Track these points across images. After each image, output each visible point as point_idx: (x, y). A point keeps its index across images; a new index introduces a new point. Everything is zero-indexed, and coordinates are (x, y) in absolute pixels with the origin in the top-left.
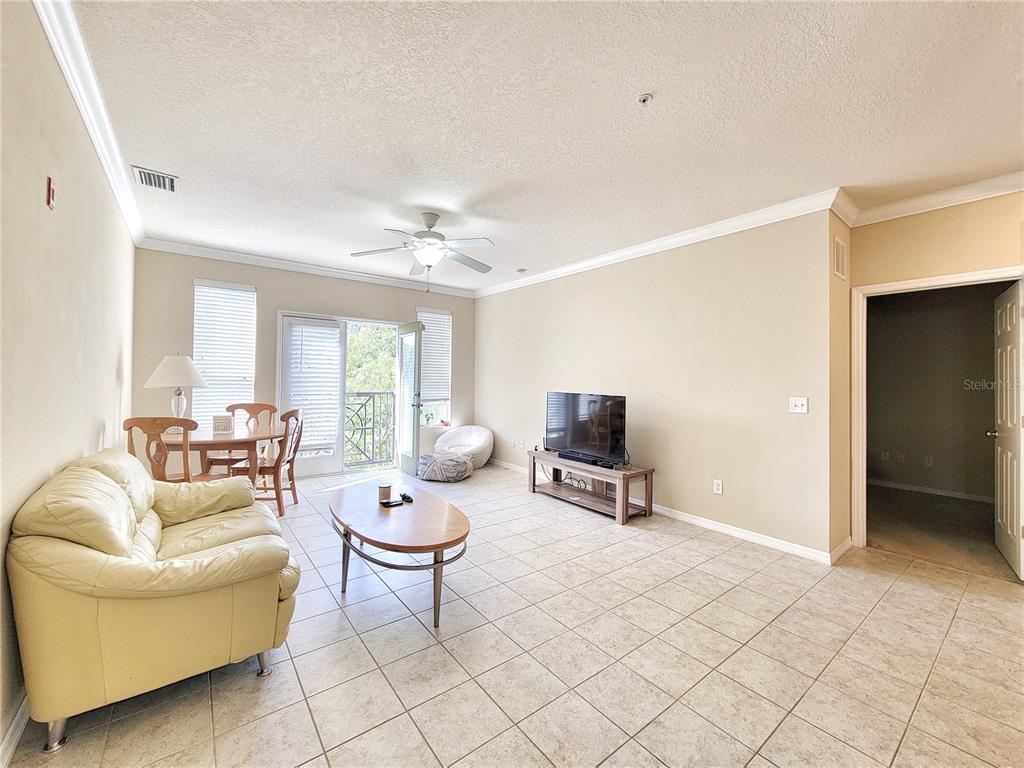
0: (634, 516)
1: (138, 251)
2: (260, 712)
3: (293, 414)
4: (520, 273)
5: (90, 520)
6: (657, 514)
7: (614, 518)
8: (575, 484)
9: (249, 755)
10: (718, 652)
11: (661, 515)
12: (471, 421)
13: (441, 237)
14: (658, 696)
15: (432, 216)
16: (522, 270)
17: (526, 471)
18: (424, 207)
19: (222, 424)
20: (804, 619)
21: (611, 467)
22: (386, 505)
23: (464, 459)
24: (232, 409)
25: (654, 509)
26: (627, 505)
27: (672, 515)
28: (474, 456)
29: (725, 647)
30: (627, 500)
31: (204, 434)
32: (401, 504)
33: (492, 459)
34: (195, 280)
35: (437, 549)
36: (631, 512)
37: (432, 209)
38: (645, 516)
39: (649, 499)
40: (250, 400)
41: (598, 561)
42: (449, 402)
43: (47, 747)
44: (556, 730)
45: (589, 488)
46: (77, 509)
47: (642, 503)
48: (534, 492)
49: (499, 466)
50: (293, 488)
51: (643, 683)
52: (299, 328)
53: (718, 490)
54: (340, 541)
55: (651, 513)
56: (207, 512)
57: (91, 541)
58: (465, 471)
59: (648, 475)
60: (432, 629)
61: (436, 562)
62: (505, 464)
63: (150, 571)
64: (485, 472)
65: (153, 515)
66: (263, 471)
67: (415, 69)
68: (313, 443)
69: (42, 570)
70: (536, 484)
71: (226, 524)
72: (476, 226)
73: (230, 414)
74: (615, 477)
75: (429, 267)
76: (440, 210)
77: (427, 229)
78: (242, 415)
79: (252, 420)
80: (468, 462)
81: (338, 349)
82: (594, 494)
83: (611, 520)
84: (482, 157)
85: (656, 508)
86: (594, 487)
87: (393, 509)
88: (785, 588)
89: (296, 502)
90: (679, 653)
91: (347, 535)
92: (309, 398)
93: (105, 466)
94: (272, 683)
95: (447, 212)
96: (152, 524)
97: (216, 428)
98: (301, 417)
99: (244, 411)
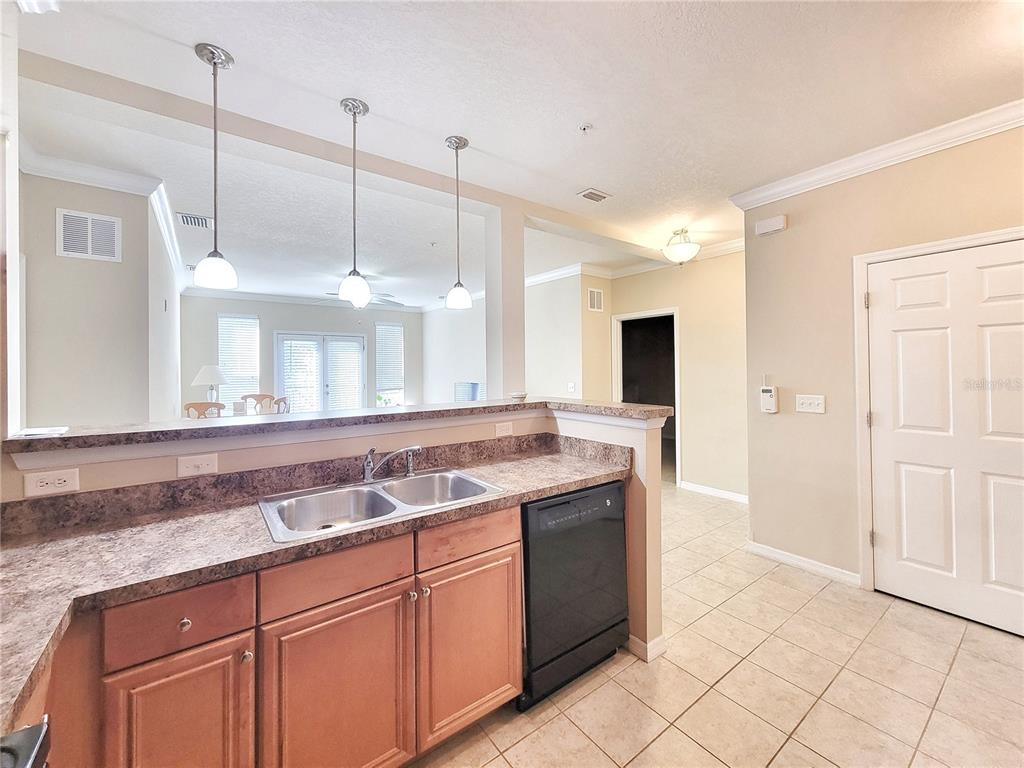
1: (184, 298)
19: (238, 407)
24: (245, 398)
31: (228, 413)
34: (218, 313)
40: (257, 392)
42: (403, 391)
52: (288, 342)
73: (244, 402)
79: (259, 405)
81: (317, 356)
92: (298, 389)
97: (234, 410)
98: (288, 403)
99: (253, 400)
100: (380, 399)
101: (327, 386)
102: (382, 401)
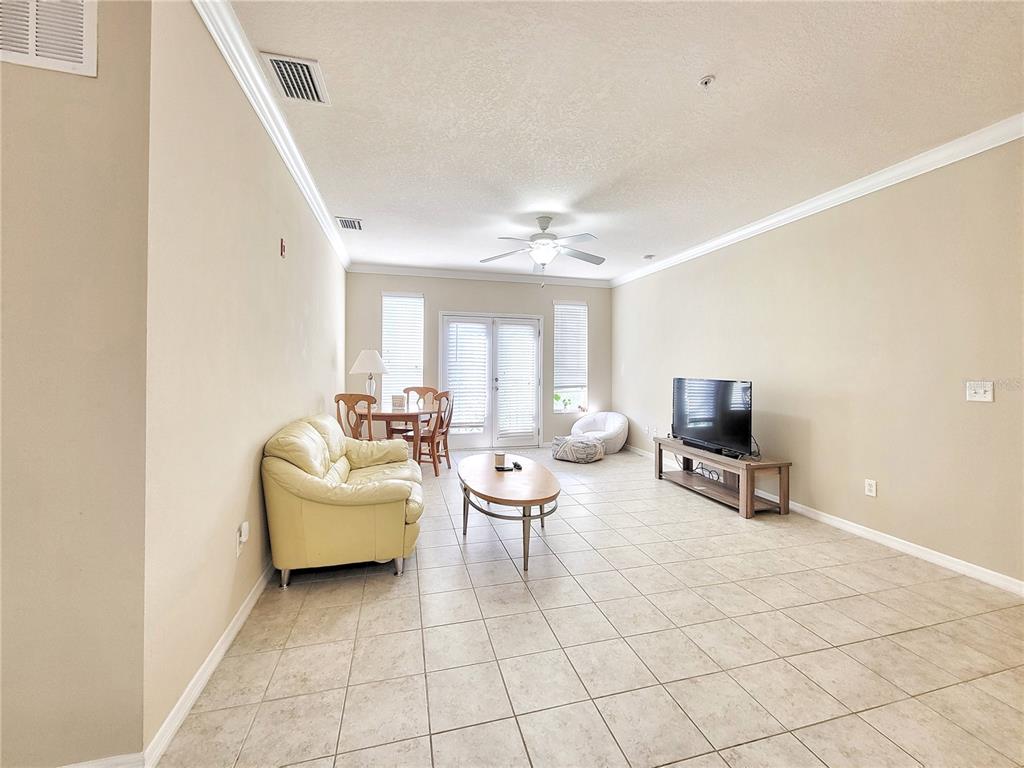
0: (760, 511)
1: (348, 274)
2: (390, 596)
3: (446, 394)
4: (648, 260)
5: (298, 451)
6: (794, 513)
7: (737, 510)
8: (707, 474)
9: (378, 618)
10: (797, 645)
11: (801, 515)
12: (609, 407)
13: (554, 237)
14: (705, 662)
15: (545, 220)
16: (650, 257)
17: (653, 456)
18: (538, 213)
19: (397, 401)
20: (940, 641)
21: (736, 457)
22: (500, 469)
23: (595, 442)
24: (407, 391)
25: (791, 506)
26: (753, 498)
27: (812, 515)
28: (606, 441)
29: (807, 644)
30: (753, 492)
31: (387, 408)
32: (512, 470)
33: (627, 444)
34: (383, 293)
35: (526, 505)
36: (759, 506)
37: (543, 213)
38: (780, 513)
39: (785, 496)
40: (420, 384)
41: (700, 546)
42: (586, 389)
43: (281, 586)
44: (594, 660)
45: (722, 479)
46: (292, 444)
47: (776, 499)
48: (660, 478)
49: (634, 453)
50: (447, 456)
51: (696, 650)
52: (454, 325)
53: (871, 491)
54: (462, 495)
55: (787, 511)
56: (377, 462)
57: (300, 464)
58: (596, 453)
59: (783, 469)
60: (522, 572)
61: (524, 516)
62: (640, 451)
63: (327, 487)
64: (618, 457)
65: (344, 459)
66: (423, 439)
67: (493, 111)
68: (468, 421)
69: (275, 476)
70: (664, 470)
71: (387, 471)
72: (587, 222)
73: (406, 395)
74: (739, 467)
75: (544, 265)
76: (551, 213)
77: (541, 231)
78: (414, 395)
79: (422, 400)
80: (599, 446)
81: (486, 342)
82: (724, 486)
83: (736, 513)
84: (570, 164)
85: (793, 505)
86: (725, 479)
87: (506, 473)
88: (931, 607)
89: (450, 468)
90: (747, 636)
91: (466, 490)
92: (464, 383)
93: (315, 422)
94: (402, 581)
95: (556, 214)
96: (342, 465)
97: (394, 405)
98: (451, 398)
99: (415, 393)
100: (558, 398)
101: (497, 380)
102: (560, 401)
